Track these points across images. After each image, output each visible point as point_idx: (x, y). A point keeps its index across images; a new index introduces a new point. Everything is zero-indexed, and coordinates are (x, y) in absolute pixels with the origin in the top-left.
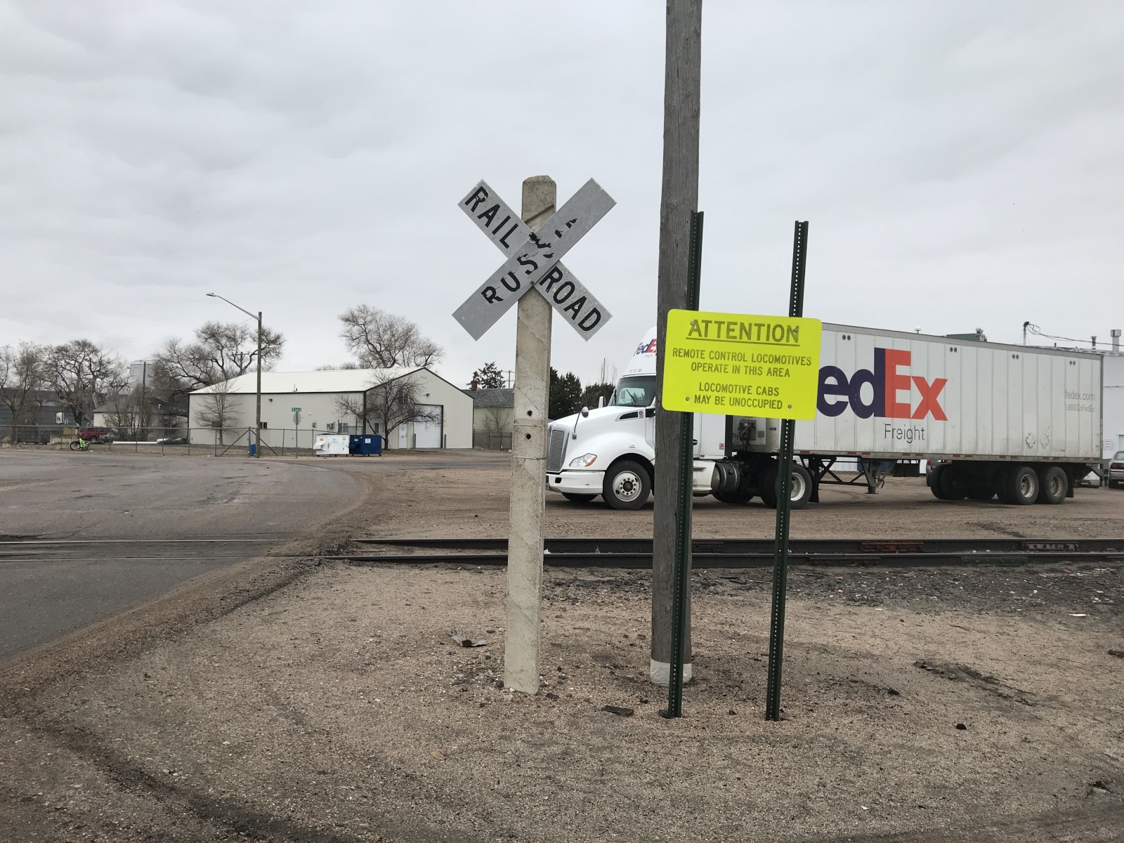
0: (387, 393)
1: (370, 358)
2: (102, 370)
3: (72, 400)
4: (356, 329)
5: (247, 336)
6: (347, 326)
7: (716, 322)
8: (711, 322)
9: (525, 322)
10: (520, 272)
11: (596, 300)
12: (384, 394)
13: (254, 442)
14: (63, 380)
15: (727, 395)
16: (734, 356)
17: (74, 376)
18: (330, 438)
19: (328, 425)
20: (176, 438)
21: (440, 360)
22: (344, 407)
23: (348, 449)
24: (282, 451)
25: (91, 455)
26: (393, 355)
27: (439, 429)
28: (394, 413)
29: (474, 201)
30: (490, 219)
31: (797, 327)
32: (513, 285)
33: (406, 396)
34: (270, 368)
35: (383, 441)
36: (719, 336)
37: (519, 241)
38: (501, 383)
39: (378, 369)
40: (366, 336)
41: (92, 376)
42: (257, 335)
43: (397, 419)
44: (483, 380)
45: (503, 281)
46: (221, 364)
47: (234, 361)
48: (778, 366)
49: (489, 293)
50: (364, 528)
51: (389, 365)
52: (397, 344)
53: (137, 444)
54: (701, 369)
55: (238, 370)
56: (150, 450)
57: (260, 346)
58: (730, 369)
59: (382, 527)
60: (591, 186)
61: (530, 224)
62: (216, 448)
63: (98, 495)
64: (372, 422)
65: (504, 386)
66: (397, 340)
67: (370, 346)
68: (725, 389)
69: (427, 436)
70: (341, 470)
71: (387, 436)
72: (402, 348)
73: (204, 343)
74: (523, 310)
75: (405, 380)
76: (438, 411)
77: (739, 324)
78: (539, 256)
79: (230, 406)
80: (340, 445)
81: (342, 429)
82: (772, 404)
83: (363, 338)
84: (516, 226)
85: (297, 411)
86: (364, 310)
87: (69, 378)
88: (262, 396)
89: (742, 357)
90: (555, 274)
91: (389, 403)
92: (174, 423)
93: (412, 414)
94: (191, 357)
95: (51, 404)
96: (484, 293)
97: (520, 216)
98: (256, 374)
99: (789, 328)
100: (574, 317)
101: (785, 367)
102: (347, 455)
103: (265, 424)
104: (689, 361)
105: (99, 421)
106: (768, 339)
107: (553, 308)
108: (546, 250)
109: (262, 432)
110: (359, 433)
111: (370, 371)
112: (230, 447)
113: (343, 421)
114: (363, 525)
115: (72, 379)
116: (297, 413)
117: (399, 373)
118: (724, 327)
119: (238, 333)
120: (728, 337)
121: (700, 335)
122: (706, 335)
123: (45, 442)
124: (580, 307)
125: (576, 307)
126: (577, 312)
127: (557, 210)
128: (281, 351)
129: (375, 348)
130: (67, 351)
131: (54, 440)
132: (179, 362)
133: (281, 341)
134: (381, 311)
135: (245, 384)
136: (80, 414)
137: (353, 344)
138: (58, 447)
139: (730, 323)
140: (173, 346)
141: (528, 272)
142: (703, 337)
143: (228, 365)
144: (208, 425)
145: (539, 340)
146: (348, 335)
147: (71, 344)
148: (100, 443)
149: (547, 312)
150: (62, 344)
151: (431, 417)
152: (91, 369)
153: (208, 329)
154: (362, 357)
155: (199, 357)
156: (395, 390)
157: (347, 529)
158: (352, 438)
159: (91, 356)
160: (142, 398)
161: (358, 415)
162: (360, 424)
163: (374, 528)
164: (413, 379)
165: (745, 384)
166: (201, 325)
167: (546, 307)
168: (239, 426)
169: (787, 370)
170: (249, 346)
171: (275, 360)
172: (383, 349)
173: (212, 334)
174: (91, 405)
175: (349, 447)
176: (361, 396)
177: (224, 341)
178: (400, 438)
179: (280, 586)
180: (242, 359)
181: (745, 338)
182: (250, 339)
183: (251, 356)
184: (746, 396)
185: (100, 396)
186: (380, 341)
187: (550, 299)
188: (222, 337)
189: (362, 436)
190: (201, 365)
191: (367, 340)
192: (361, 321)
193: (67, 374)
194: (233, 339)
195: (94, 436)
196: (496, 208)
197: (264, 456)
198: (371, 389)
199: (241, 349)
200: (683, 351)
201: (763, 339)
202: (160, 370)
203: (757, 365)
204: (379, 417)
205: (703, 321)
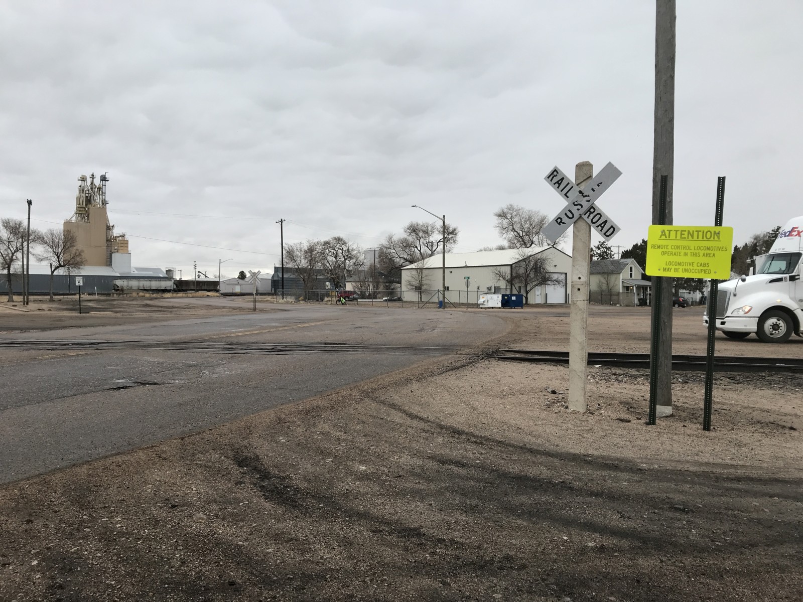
0: (526, 265)
1: (515, 241)
2: (349, 256)
3: (333, 274)
4: (505, 222)
5: (435, 230)
6: (500, 220)
7: (674, 231)
8: (672, 231)
9: (577, 234)
10: (574, 209)
11: (612, 222)
12: (524, 266)
13: (441, 299)
14: (328, 262)
15: (681, 267)
16: (684, 248)
17: (334, 259)
18: (489, 296)
19: (488, 288)
20: (394, 298)
21: (565, 240)
22: (498, 276)
23: (501, 304)
24: (458, 305)
25: (347, 307)
26: (531, 238)
27: (563, 290)
28: (531, 279)
29: (552, 176)
30: (560, 185)
31: (719, 231)
32: (571, 216)
33: (540, 267)
34: (450, 250)
35: (524, 299)
36: (676, 237)
37: (574, 194)
38: (611, 255)
39: (520, 249)
40: (513, 226)
41: (343, 259)
42: (441, 229)
43: (534, 283)
44: (597, 253)
45: (566, 214)
46: (419, 249)
47: (427, 247)
48: (709, 252)
49: (559, 221)
50: (507, 345)
51: (528, 245)
52: (534, 230)
53: (373, 301)
54: (666, 254)
55: (430, 252)
56: (380, 304)
57: (444, 236)
58: (682, 254)
59: (518, 345)
60: (610, 165)
61: (579, 186)
62: (418, 303)
63: (364, 327)
64: (517, 286)
65: (614, 258)
66: (534, 228)
67: (515, 233)
68: (679, 264)
69: (555, 294)
70: (496, 316)
71: (527, 295)
72: (537, 233)
73: (409, 236)
74: (576, 228)
75: (539, 256)
76: (563, 276)
77: (687, 231)
78: (583, 201)
79: (426, 276)
80: (495, 301)
81: (497, 290)
82: (705, 271)
83: (511, 228)
84: (572, 187)
85: (467, 278)
86: (511, 208)
87: (331, 261)
88: (446, 269)
89: (689, 248)
90: (592, 210)
91: (528, 272)
92: (392, 287)
93: (544, 279)
94: (401, 245)
95: (321, 277)
96: (556, 221)
97: (574, 182)
98: (442, 255)
99: (715, 232)
100: (601, 230)
101: (712, 252)
102: (500, 308)
103: (448, 287)
104: (660, 251)
105: (349, 287)
106: (703, 238)
107: (592, 227)
108: (587, 198)
109: (446, 292)
110: (508, 292)
111: (515, 250)
112: (427, 303)
113: (497, 285)
114: (506, 343)
115: (332, 261)
116: (468, 280)
117: (535, 251)
118: (679, 233)
119: (430, 229)
120: (681, 238)
121: (666, 237)
122: (669, 237)
123: (322, 300)
124: (604, 225)
125: (602, 225)
126: (603, 228)
127: (594, 177)
128: (456, 239)
129: (518, 234)
130: (329, 244)
131: (326, 299)
132: (394, 249)
133: (456, 232)
134: (522, 208)
135: (435, 262)
136: (338, 282)
137: (504, 232)
138: (330, 303)
139: (682, 231)
140: (390, 238)
141: (578, 209)
142: (668, 238)
143: (424, 249)
144: (413, 289)
145: (584, 242)
146: (500, 226)
147: (331, 240)
148: (351, 301)
149: (588, 228)
150: (326, 239)
151: (558, 282)
152: (343, 255)
153: (411, 226)
154: (510, 241)
155: (406, 245)
156: (532, 263)
157: (497, 344)
158: (503, 296)
159: (343, 247)
160: (374, 273)
161: (507, 281)
162: (509, 287)
163: (512, 346)
164: (544, 255)
165: (690, 261)
166: (407, 224)
167: (588, 226)
168: (431, 289)
169: (714, 254)
170: (437, 237)
171: (453, 245)
172: (524, 234)
173: (414, 230)
174: (343, 277)
175: (502, 302)
176: (509, 268)
177: (421, 234)
178: (536, 296)
179: (463, 366)
180: (432, 246)
181: (690, 238)
182: (437, 232)
183: (438, 243)
184: (691, 267)
185: (349, 271)
186: (522, 229)
187: (589, 222)
188: (420, 231)
189: (509, 295)
190: (407, 250)
191: (513, 229)
192: (509, 216)
193: (329, 258)
194: (426, 232)
195: (348, 297)
196: (562, 179)
197: (448, 308)
198: (516, 263)
199: (431, 239)
200: (657, 246)
201: (700, 238)
202: (383, 255)
203: (697, 251)
204: (521, 282)
205: (668, 230)
